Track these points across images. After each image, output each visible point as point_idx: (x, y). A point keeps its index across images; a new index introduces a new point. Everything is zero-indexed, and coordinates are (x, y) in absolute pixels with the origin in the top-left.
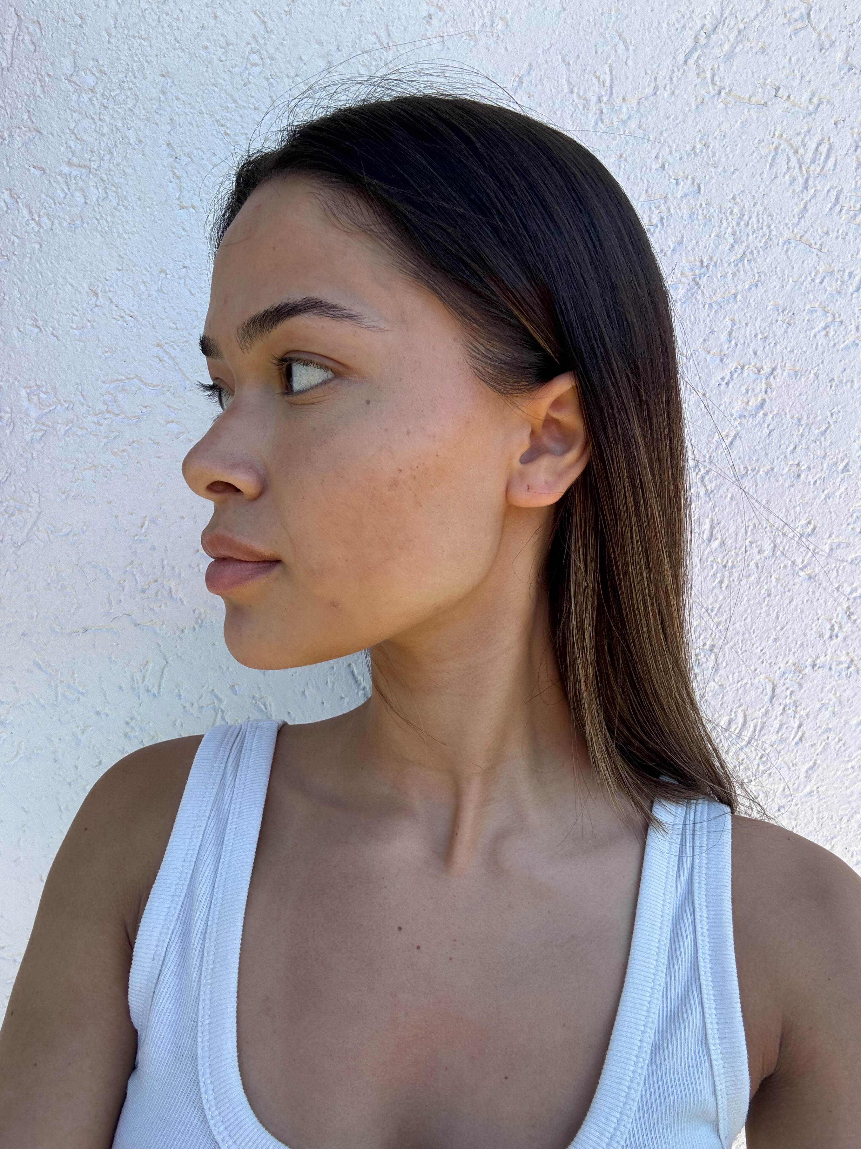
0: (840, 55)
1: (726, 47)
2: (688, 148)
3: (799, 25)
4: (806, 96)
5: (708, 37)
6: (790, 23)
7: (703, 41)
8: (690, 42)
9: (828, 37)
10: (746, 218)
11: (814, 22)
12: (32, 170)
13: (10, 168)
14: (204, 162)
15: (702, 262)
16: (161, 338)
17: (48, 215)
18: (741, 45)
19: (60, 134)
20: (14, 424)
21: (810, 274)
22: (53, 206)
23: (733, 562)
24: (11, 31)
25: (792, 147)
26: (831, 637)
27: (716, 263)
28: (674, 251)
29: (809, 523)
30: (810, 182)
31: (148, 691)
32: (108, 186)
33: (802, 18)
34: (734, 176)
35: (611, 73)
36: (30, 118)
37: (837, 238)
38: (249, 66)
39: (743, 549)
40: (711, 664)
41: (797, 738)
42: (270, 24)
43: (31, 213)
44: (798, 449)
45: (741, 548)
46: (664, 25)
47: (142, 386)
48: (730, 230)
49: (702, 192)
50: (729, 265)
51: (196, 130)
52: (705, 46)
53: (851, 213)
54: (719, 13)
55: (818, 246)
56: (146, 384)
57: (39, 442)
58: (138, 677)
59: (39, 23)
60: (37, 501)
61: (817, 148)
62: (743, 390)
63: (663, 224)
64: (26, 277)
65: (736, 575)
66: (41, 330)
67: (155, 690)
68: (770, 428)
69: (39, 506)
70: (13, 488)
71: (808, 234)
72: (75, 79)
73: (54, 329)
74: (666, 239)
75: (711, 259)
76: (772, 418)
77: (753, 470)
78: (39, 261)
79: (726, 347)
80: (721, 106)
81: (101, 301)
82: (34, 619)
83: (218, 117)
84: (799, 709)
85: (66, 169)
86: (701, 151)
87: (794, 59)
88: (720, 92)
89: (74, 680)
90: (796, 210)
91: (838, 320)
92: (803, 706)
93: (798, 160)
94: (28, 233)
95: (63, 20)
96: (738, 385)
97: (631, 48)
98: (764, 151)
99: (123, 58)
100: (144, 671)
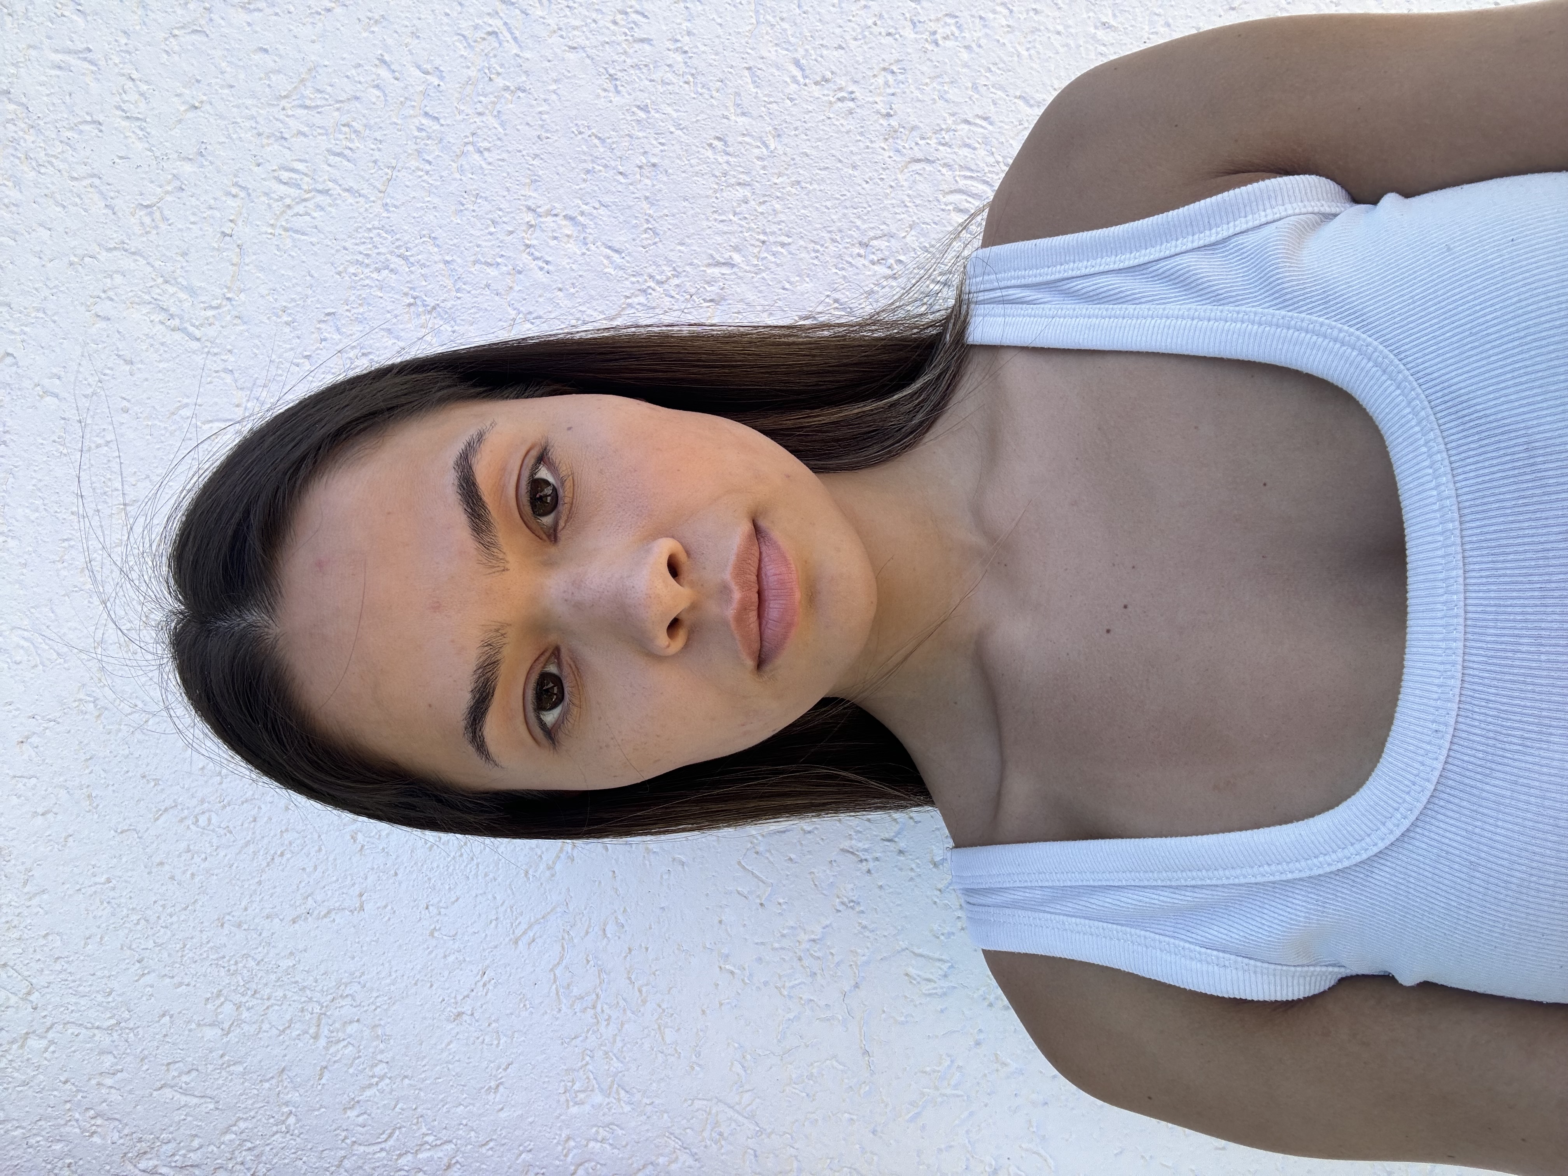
0: (188, 168)
1: (183, 295)
2: (287, 330)
3: (157, 215)
4: (230, 202)
5: (172, 317)
6: (156, 227)
7: (176, 322)
8: (178, 336)
9: (169, 183)
10: (360, 258)
11: (154, 200)
12: (323, 1081)
13: (321, 1107)
14: (312, 882)
15: (410, 305)
16: (507, 939)
17: (373, 1066)
18: (180, 280)
19: (284, 1047)
20: (613, 1124)
21: (420, 177)
22: (361, 1060)
23: (759, 233)
24: (178, 1096)
25: (284, 212)
26: (853, 100)
27: (411, 288)
28: (398, 338)
29: (710, 145)
30: (320, 187)
31: (945, 976)
32: (340, 993)
33: (151, 214)
34: (316, 275)
35: (211, 421)
36: (267, 1081)
37: (379, 150)
38: (211, 827)
39: (743, 223)
40: (882, 244)
41: (984, 123)
42: (169, 803)
43: (370, 1086)
44: (621, 169)
45: (742, 226)
46: (161, 365)
47: (564, 964)
48: (375, 275)
49: (333, 310)
50: (412, 272)
51: (278, 890)
52: (181, 318)
53: (353, 136)
54: (148, 306)
55: (389, 171)
56: (562, 958)
57: (633, 1095)
58: (926, 988)
59: (169, 1064)
60: (705, 1102)
61: (285, 183)
62: (553, 243)
63: (370, 353)
64: (441, 1097)
65: (775, 228)
66: (501, 1083)
67: (945, 967)
68: (597, 205)
69: (711, 1100)
70: (688, 1131)
71: (377, 184)
72: (226, 1026)
73: (499, 1067)
74: (386, 348)
75: (406, 294)
76: (586, 204)
77: (648, 221)
78: (424, 1080)
79: (505, 268)
80: (242, 296)
81: (467, 1008)
82: (855, 1117)
83: (264, 864)
84: (944, 127)
85: (322, 1042)
86: (290, 315)
87: (192, 220)
88: (228, 299)
89: (934, 1071)
90: (351, 200)
91: (471, 139)
92: (940, 121)
93: (298, 203)
94: (392, 1090)
95: (165, 1036)
96: (548, 249)
97: (186, 401)
98: (289, 243)
99: (204, 969)
100: (919, 979)
